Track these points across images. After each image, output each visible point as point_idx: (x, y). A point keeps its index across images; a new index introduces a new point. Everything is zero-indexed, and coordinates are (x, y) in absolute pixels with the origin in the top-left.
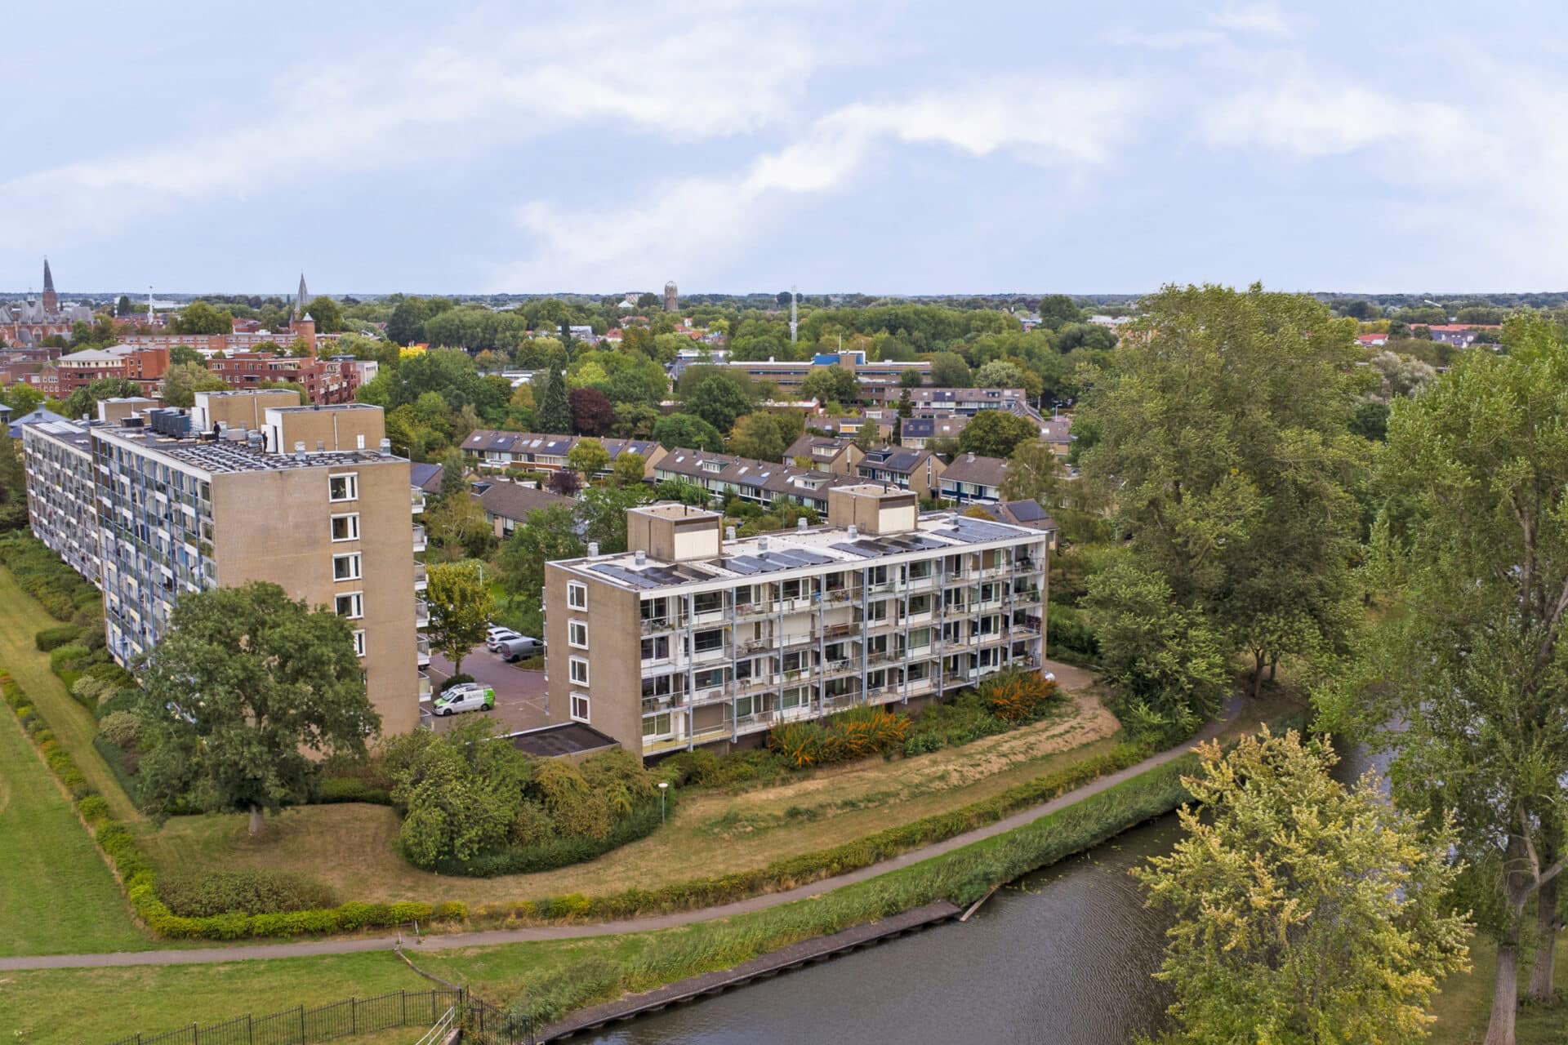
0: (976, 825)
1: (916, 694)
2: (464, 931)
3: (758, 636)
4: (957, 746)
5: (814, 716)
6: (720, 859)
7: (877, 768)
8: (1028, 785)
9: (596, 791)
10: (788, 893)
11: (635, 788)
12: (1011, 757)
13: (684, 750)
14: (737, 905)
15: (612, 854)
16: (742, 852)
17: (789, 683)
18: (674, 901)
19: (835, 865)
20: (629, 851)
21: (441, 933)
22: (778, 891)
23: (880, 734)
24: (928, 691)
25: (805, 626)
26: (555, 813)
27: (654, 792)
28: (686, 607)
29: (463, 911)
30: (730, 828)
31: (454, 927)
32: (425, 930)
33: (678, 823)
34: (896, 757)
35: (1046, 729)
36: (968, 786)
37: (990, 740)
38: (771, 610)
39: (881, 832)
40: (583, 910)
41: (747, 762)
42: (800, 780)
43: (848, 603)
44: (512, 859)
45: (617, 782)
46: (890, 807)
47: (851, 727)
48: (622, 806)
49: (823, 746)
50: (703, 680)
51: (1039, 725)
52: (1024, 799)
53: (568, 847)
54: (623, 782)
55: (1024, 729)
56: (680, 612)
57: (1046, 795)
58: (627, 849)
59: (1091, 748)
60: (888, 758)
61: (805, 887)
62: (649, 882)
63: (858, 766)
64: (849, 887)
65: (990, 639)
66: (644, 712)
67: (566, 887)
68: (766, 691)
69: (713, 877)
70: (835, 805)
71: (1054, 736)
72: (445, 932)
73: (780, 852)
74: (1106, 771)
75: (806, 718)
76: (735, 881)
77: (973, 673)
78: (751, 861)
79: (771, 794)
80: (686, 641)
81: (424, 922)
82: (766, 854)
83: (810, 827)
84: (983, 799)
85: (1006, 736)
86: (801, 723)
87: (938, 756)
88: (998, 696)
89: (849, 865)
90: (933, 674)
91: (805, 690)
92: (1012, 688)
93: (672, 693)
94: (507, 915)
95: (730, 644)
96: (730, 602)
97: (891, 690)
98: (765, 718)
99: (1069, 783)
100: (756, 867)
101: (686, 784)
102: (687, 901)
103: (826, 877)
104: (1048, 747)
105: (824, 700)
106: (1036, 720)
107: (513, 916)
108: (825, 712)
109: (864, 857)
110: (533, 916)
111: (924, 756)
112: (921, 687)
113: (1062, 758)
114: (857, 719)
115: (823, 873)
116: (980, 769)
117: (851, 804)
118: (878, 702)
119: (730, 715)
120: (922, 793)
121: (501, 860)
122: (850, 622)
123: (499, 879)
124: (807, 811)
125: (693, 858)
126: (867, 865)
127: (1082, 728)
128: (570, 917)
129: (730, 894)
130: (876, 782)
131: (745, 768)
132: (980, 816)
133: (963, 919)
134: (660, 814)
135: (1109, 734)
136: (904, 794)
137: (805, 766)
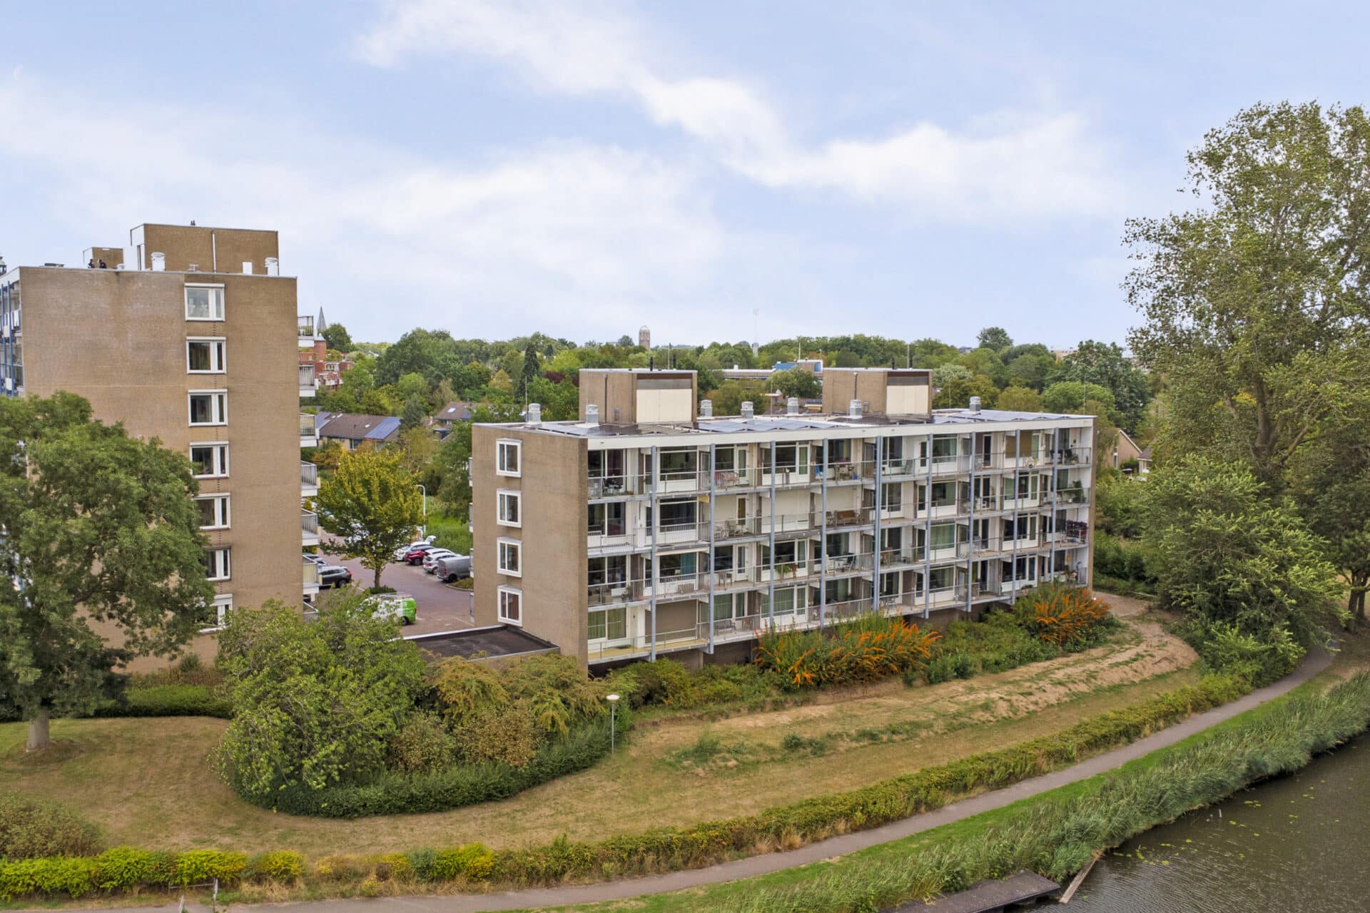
0: (1045, 767)
1: (938, 606)
2: (295, 898)
3: (742, 513)
4: (995, 673)
5: (813, 626)
6: (690, 801)
7: (895, 693)
8: (1105, 719)
9: (517, 703)
10: (793, 853)
11: (573, 701)
12: (1070, 686)
13: (643, 660)
14: (717, 869)
15: (537, 790)
16: (723, 793)
17: (781, 579)
18: (622, 860)
19: (859, 814)
20: (562, 788)
21: (255, 901)
22: (778, 851)
23: (901, 650)
24: (953, 604)
25: (803, 508)
26: (458, 729)
27: (599, 708)
28: (649, 468)
29: (294, 867)
30: (706, 761)
31: (276, 890)
32: (231, 895)
33: (634, 752)
34: (918, 682)
35: (1105, 657)
36: (1022, 719)
37: (1036, 668)
38: (760, 483)
39: (917, 771)
40: (483, 869)
41: (728, 679)
42: (797, 704)
43: (858, 482)
44: (387, 792)
45: (548, 690)
46: (923, 741)
47: (864, 636)
48: (554, 723)
49: (827, 661)
50: (671, 565)
51: (1095, 652)
52: (1104, 737)
53: (471, 778)
54: (557, 692)
55: (1075, 656)
56: (641, 472)
57: (1130, 733)
58: (560, 785)
59: (1169, 681)
60: (909, 683)
61: (816, 847)
62: (588, 831)
63: (872, 690)
64: (881, 847)
65: (1027, 545)
66: (590, 603)
67: (465, 835)
68: (751, 588)
69: (681, 827)
70: (848, 735)
71: (1117, 664)
72: (262, 899)
73: (776, 794)
74: (1198, 707)
75: (804, 627)
76: (713, 833)
77: (1007, 587)
78: (736, 807)
79: (761, 720)
80: (649, 511)
81: (229, 883)
82: (757, 798)
83: (817, 763)
84: (1049, 733)
85: (1057, 662)
86: (797, 633)
87: (974, 682)
88: (1042, 612)
89: (877, 815)
90: (958, 582)
91: (801, 592)
92: (1059, 604)
93: (628, 581)
94: (365, 874)
95: (707, 525)
96: (707, 468)
97: (907, 601)
98: (750, 625)
99: (1156, 720)
100: (743, 815)
101: (645, 703)
102: (642, 861)
103: (846, 832)
104: (1115, 677)
105: (824, 608)
106: (1090, 647)
107: (373, 876)
108: (827, 622)
109: (898, 805)
110: (404, 877)
111: (955, 682)
112: (944, 599)
113: (1135, 691)
114: (869, 629)
115: (841, 826)
116: (1033, 698)
117: (872, 736)
118: (893, 613)
119: (705, 616)
120: (963, 726)
121: (372, 793)
122: (857, 506)
123: (366, 821)
124: (811, 743)
125: (653, 800)
126: (902, 817)
127: (1152, 656)
128: (461, 880)
129: (706, 852)
130: (899, 710)
131: (724, 685)
132: (1050, 755)
133: (1065, 899)
134: (608, 738)
135: (1187, 666)
136: (939, 726)
137: (805, 686)
